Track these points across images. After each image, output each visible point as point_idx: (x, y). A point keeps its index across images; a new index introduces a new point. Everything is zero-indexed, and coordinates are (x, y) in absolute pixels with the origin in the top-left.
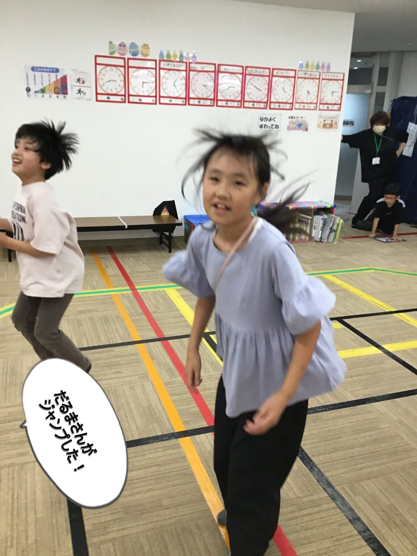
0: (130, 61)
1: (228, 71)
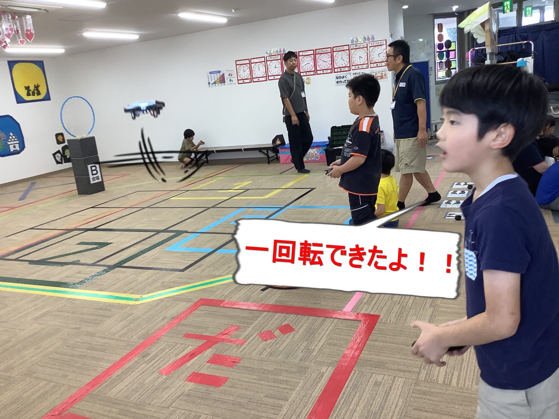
0: (252, 60)
1: (304, 55)
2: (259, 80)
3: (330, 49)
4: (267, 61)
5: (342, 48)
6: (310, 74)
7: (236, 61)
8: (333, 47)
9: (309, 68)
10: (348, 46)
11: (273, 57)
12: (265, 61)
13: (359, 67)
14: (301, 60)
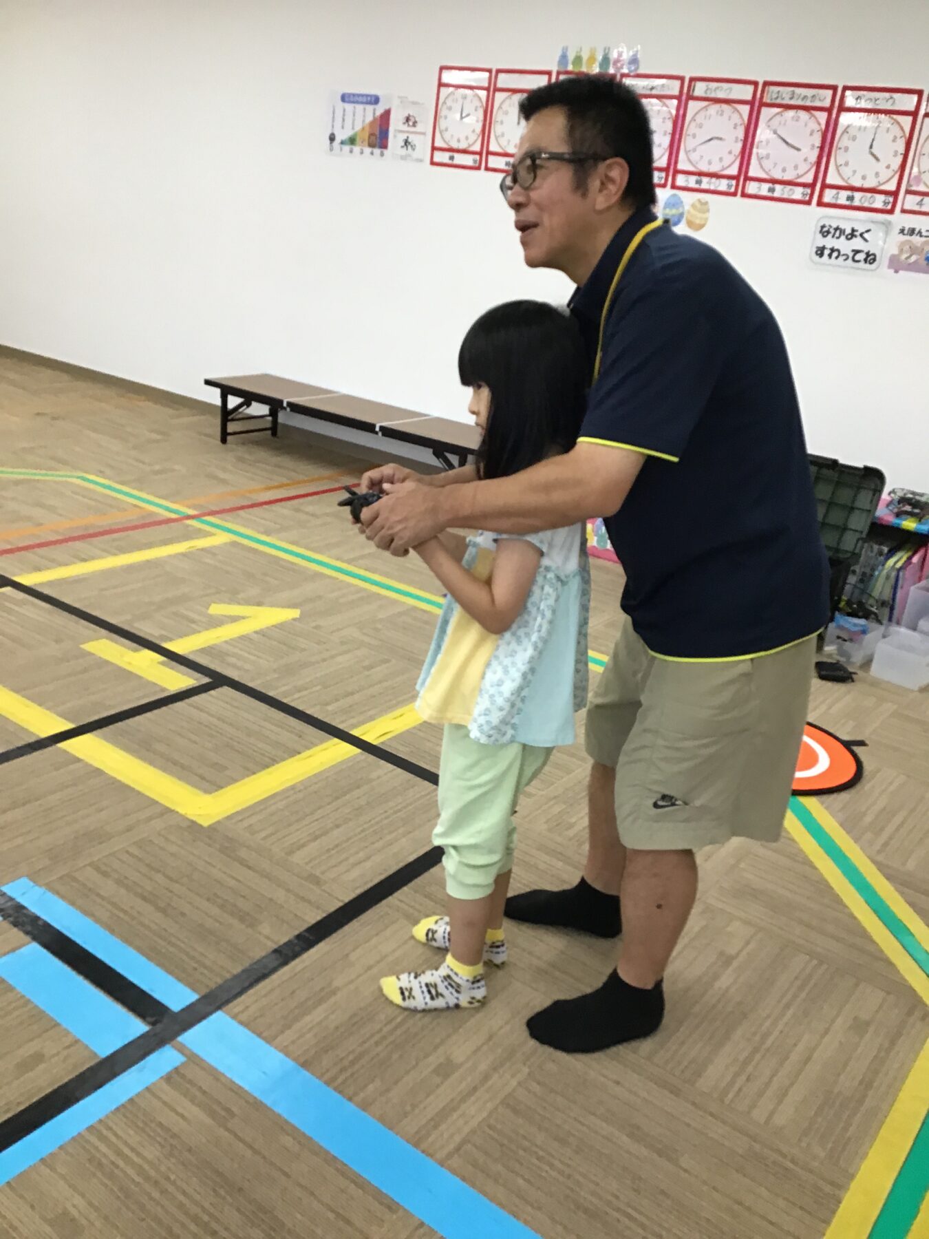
1: (713, 95)
3: (829, 93)
5: (884, 101)
6: (712, 187)
7: (441, 68)
8: (846, 89)
9: (716, 160)
10: (916, 97)
14: (693, 119)
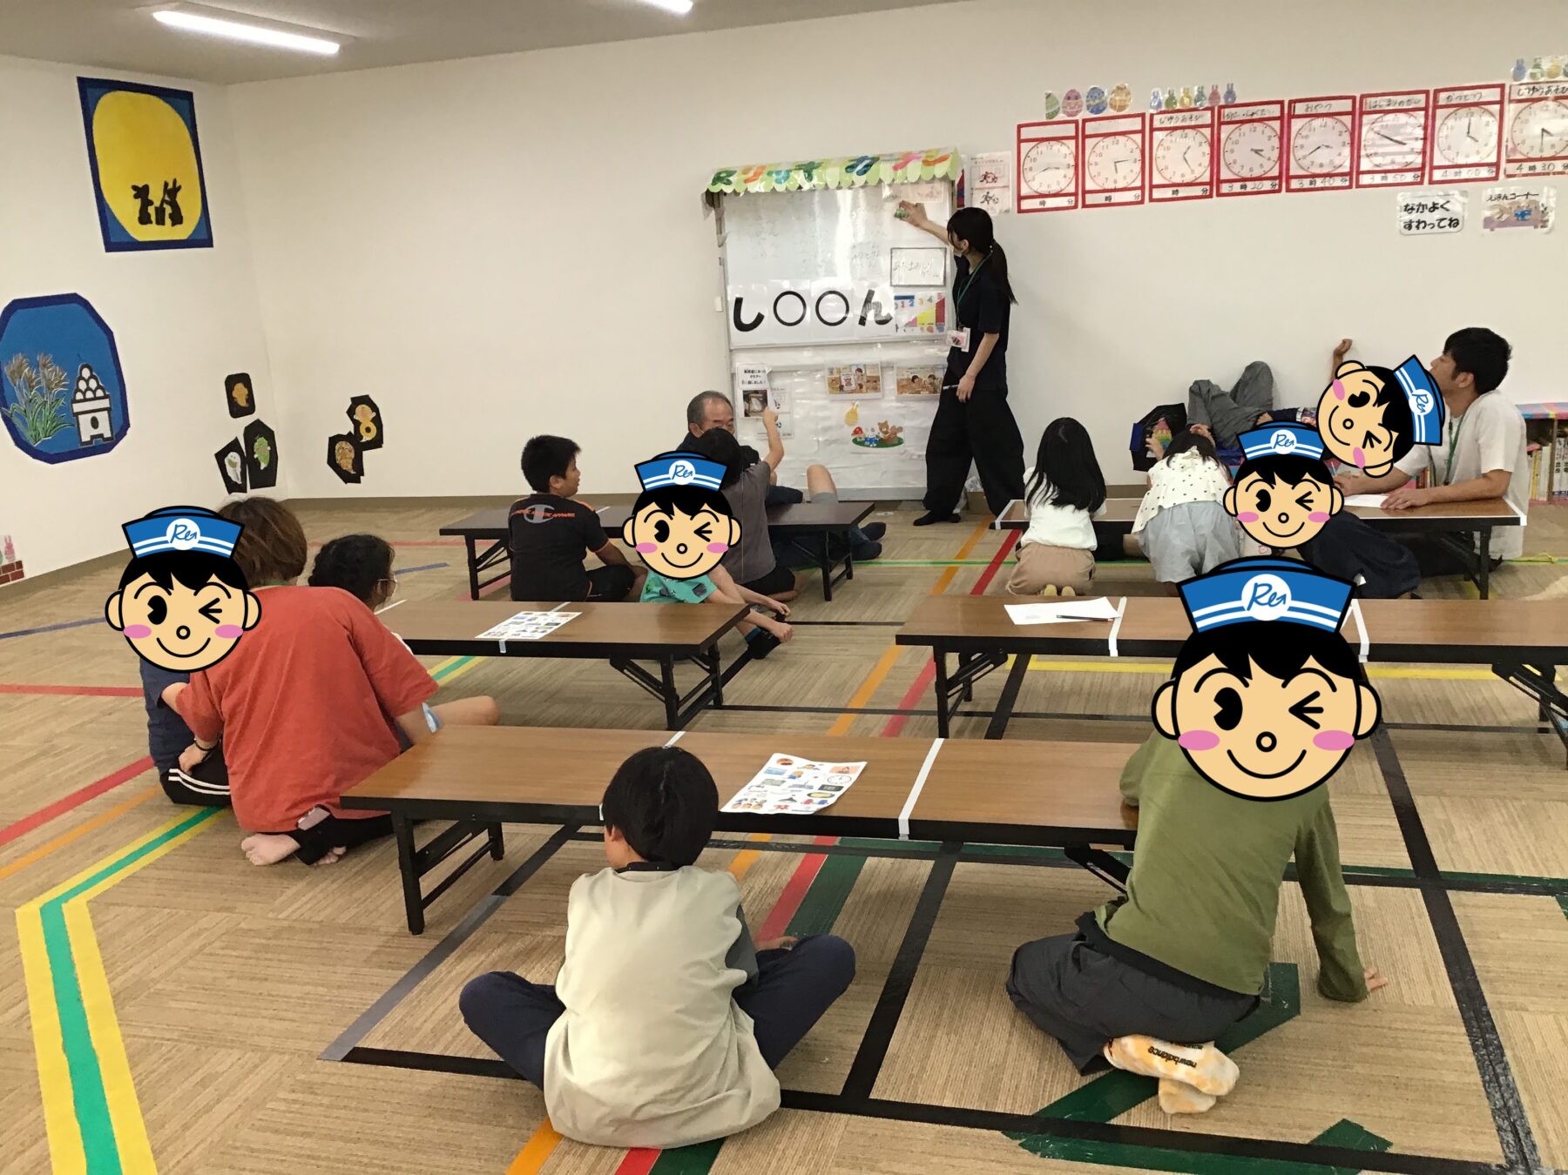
0: (1088, 125)
1: (1314, 112)
2: (1108, 198)
3: (1423, 97)
4: (1152, 130)
5: (1471, 96)
6: (1327, 185)
7: (1020, 127)
8: (1437, 92)
9: (1325, 161)
10: (1498, 90)
11: (1180, 115)
12: (1142, 131)
13: (1533, 168)
14: (1298, 133)
